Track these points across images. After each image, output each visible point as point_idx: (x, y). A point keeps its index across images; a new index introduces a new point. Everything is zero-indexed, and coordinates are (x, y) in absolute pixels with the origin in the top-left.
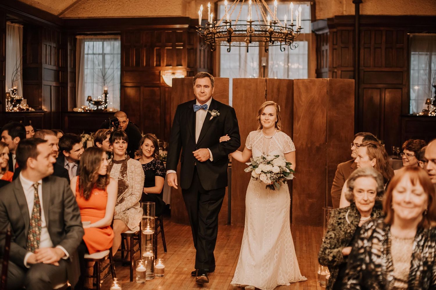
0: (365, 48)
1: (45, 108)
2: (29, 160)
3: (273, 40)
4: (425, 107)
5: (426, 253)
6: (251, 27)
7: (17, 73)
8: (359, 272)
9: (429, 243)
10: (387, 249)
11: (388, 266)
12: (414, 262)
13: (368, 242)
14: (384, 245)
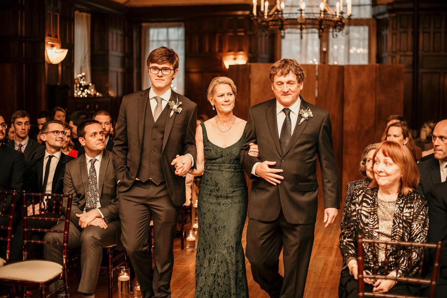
0: (424, 33)
1: (112, 93)
3: (323, 27)
6: (301, 16)
7: (85, 60)
8: (352, 231)
9: (409, 205)
10: (373, 211)
11: (374, 225)
12: (395, 221)
13: (359, 205)
14: (371, 208)
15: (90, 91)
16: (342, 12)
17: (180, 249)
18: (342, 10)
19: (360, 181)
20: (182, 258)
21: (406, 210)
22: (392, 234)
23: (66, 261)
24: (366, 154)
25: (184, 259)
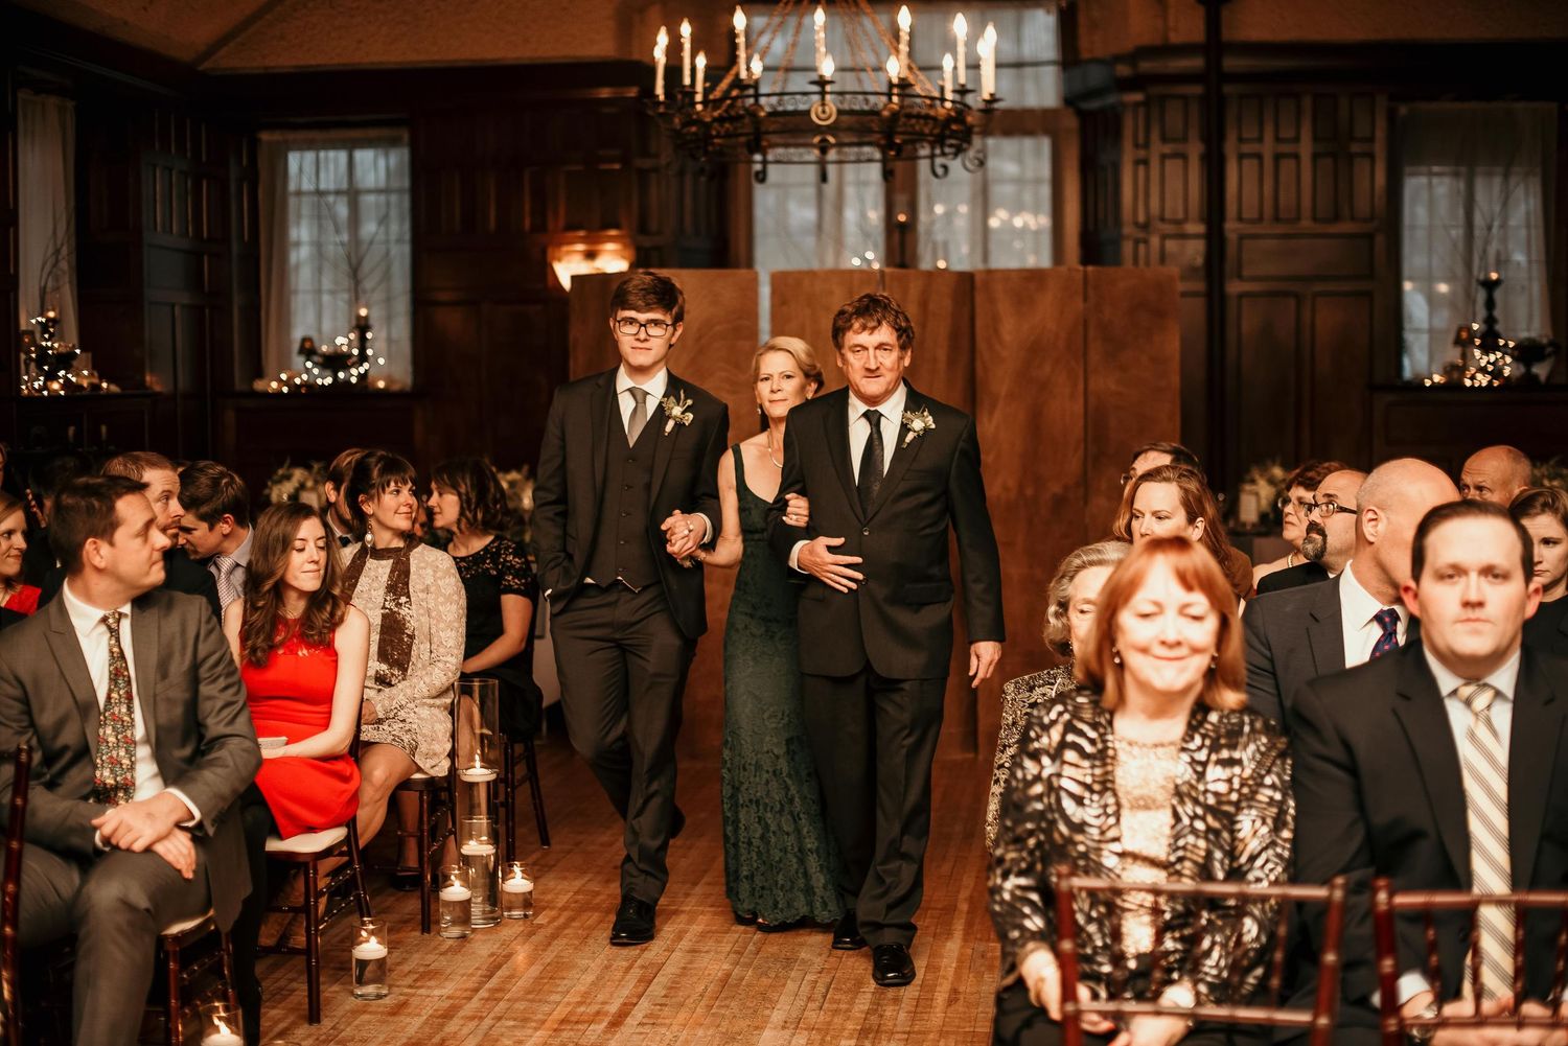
0: (1241, 157)
1: (154, 382)
2: (89, 545)
3: (898, 141)
4: (1453, 355)
6: (823, 103)
7: (55, 265)
8: (1031, 852)
9: (1225, 754)
10: (1101, 779)
11: (1104, 828)
12: (1180, 810)
13: (1053, 758)
14: (1093, 767)
15: (77, 375)
16: (963, 86)
17: (418, 934)
18: (962, 80)
19: (1049, 673)
20: (428, 963)
21: (1215, 772)
22: (1169, 854)
23: (13, 993)
24: (1065, 581)
25: (431, 967)
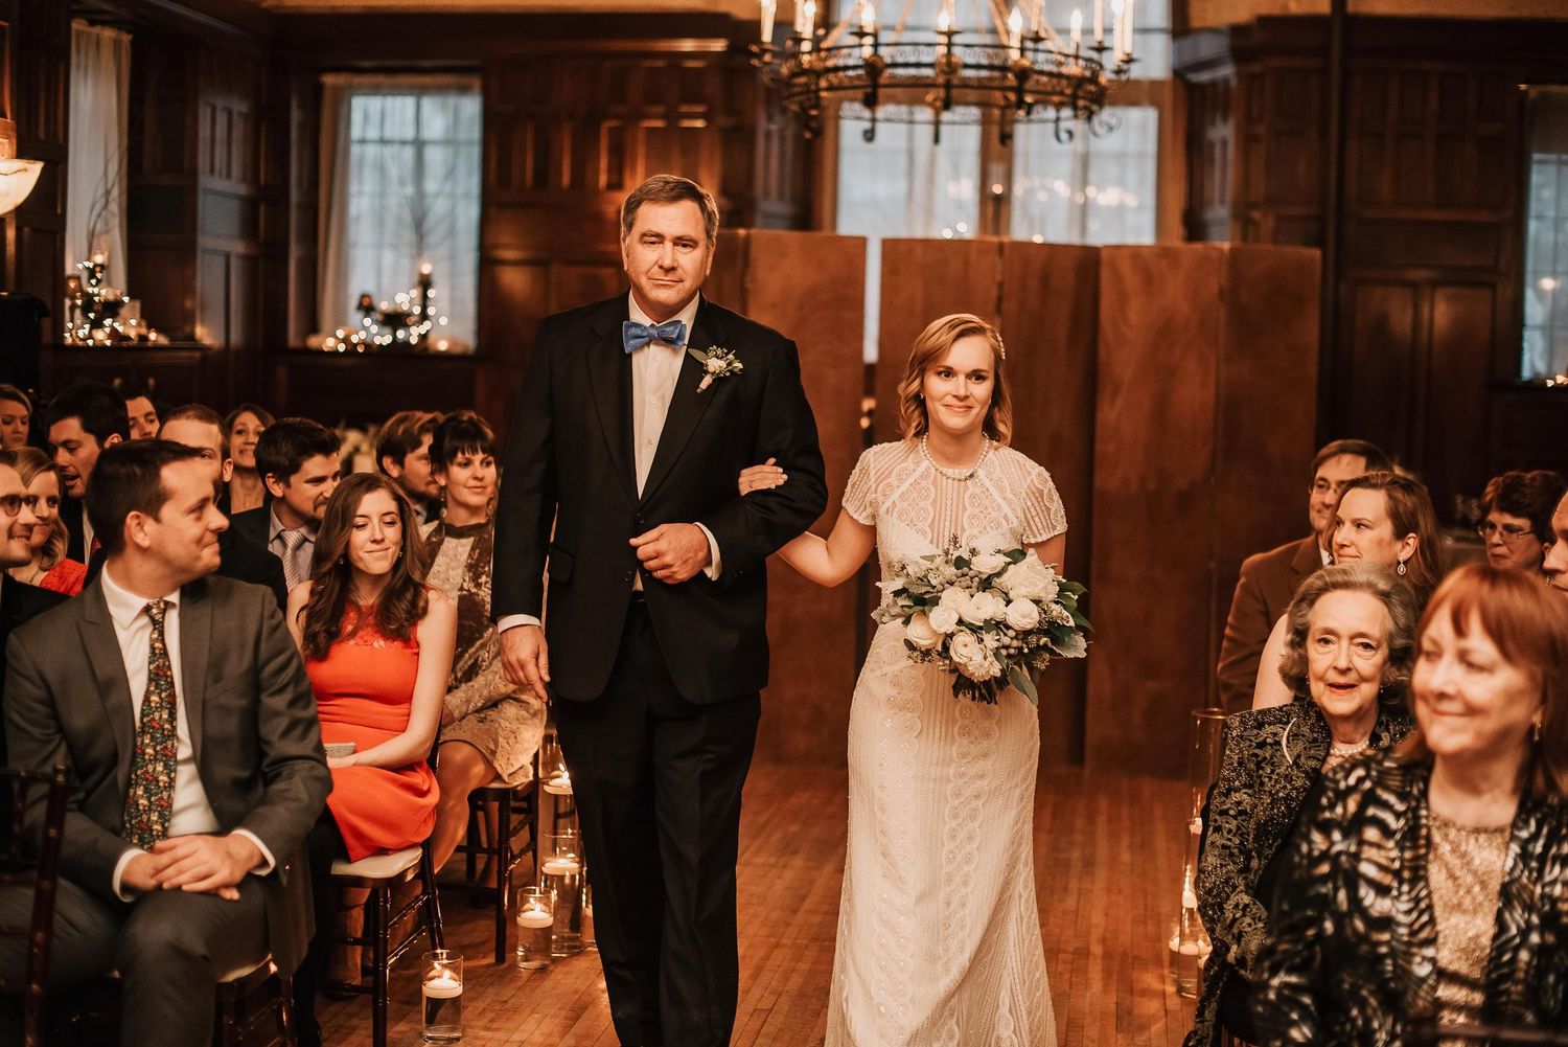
0: (1363, 135)
1: (206, 334)
2: (132, 519)
3: (1029, 100)
5: (1553, 882)
6: (949, 54)
7: (105, 206)
8: (1309, 946)
10: (1412, 864)
11: (1416, 926)
12: (1507, 915)
13: (1346, 836)
14: (1402, 850)
15: (125, 324)
16: (1100, 42)
18: (1098, 36)
20: (505, 999)
24: (1304, 605)
25: (509, 1006)
